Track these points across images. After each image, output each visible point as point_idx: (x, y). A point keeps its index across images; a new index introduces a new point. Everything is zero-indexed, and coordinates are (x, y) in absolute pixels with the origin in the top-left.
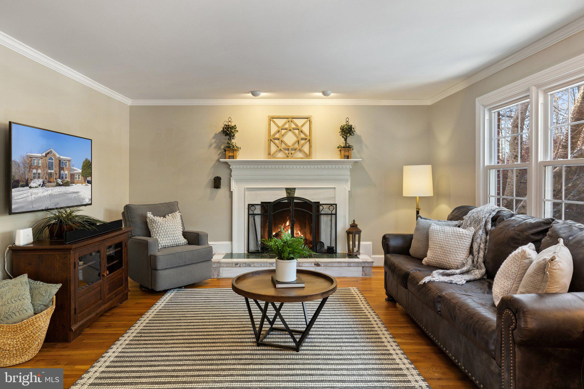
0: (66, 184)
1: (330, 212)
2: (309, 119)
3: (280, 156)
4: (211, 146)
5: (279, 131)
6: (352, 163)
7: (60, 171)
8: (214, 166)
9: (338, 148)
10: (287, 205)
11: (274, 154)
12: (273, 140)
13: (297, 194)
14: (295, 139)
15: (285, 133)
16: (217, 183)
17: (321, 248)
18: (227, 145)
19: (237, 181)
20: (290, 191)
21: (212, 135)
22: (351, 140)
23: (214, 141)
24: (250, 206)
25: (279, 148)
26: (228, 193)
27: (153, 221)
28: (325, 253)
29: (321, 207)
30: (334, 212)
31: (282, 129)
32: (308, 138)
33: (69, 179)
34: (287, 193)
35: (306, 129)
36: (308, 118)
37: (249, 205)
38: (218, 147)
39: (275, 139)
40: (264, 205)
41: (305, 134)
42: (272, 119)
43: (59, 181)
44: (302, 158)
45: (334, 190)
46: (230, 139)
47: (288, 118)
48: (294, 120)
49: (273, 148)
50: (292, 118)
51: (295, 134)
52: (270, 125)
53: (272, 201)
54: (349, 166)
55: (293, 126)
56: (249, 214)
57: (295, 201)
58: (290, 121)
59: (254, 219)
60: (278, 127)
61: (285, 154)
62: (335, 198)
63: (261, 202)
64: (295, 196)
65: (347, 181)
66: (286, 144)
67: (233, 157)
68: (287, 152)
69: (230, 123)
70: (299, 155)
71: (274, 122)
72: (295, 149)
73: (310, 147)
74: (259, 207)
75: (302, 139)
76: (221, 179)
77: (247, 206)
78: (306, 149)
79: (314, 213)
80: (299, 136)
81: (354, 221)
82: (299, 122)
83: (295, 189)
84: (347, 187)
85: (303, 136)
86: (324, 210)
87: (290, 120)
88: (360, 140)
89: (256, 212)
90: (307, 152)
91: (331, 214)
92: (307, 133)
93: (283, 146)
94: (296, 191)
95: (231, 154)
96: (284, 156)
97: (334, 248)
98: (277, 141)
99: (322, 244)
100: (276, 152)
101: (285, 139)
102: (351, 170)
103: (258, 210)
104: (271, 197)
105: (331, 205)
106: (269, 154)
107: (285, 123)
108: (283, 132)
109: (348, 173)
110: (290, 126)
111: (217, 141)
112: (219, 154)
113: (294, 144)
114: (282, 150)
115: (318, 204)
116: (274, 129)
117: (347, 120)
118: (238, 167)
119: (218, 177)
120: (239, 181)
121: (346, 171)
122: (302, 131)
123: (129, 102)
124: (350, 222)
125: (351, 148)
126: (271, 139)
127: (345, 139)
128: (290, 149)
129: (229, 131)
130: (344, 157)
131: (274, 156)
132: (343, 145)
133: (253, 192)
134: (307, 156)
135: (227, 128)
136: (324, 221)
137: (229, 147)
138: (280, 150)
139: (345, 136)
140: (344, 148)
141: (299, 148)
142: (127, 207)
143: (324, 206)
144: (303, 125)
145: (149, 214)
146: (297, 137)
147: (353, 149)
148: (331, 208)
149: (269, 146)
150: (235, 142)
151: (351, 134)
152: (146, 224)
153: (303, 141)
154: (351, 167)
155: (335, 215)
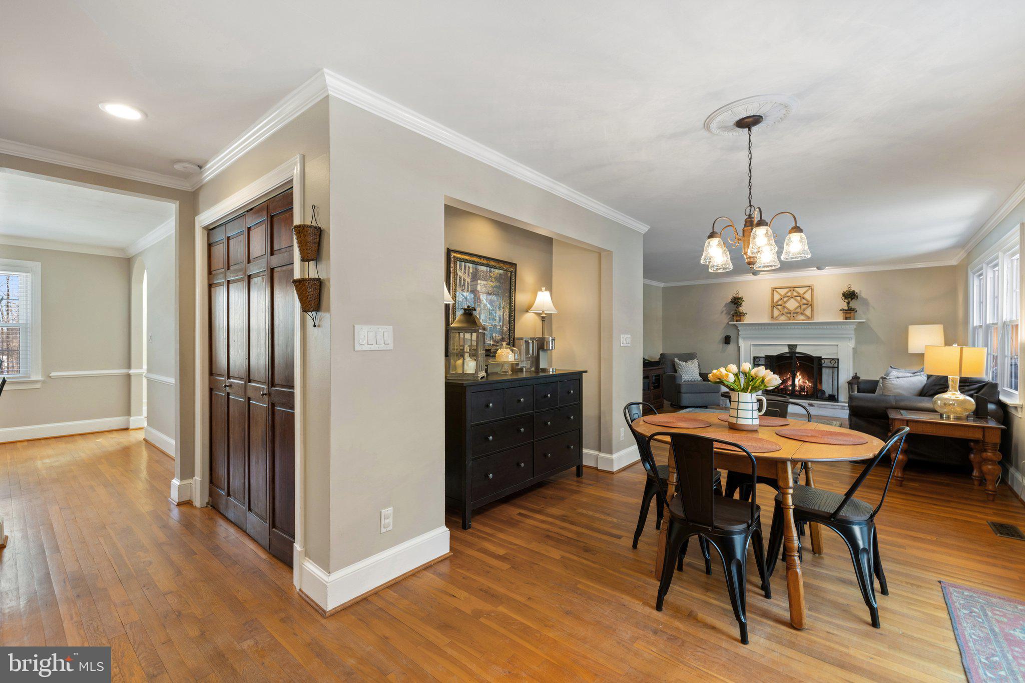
1: (831, 365)
2: (811, 287)
3: (783, 319)
4: (722, 312)
5: (781, 299)
6: (856, 324)
8: (725, 328)
9: (841, 310)
10: (790, 358)
11: (777, 317)
12: (776, 307)
13: (798, 350)
14: (797, 304)
15: (787, 301)
16: (727, 340)
17: (822, 395)
18: (735, 312)
19: (744, 338)
20: (792, 347)
21: (724, 304)
22: (853, 304)
23: (724, 309)
26: (736, 348)
27: (679, 364)
28: (827, 398)
29: (823, 361)
30: (836, 365)
31: (784, 297)
32: (810, 303)
34: (789, 348)
35: (808, 296)
36: (809, 287)
37: (754, 357)
38: (728, 313)
39: (777, 305)
40: (768, 357)
41: (806, 300)
42: (774, 290)
44: (803, 320)
45: (837, 347)
46: (737, 307)
47: (790, 288)
48: (796, 289)
49: (776, 313)
50: (794, 288)
51: (796, 300)
52: (773, 294)
53: (775, 354)
54: (852, 326)
55: (795, 294)
57: (797, 355)
60: (781, 295)
61: (788, 317)
62: (837, 353)
63: (766, 356)
65: (850, 339)
66: (788, 309)
67: (740, 321)
68: (789, 315)
69: (737, 295)
70: (801, 318)
71: (777, 292)
72: (797, 313)
73: (812, 310)
74: (764, 359)
75: (804, 304)
76: (730, 337)
77: (752, 358)
78: (808, 312)
79: (815, 366)
80: (801, 302)
81: (856, 374)
82: (801, 291)
83: (797, 345)
84: (852, 344)
85: (805, 302)
86: (825, 363)
87: (792, 289)
88: (865, 303)
89: (760, 363)
90: (809, 315)
91: (833, 367)
92: (809, 299)
93: (786, 310)
94: (798, 347)
95: (738, 319)
97: (836, 397)
98: (779, 307)
99: (823, 392)
100: (779, 315)
101: (787, 305)
102: (856, 330)
103: (762, 361)
104: (774, 352)
105: (833, 359)
106: (772, 317)
107: (788, 292)
108: (786, 299)
109: (853, 332)
110: (792, 294)
111: (727, 309)
112: (730, 318)
113: (796, 308)
114: (785, 314)
115: (820, 359)
116: (777, 297)
117: (849, 286)
118: (745, 328)
119: (728, 336)
120: (744, 339)
121: (850, 330)
122: (803, 298)
123: (662, 285)
124: (851, 375)
125: (853, 310)
126: (774, 306)
127: (848, 303)
128: (792, 313)
129: (737, 302)
130: (846, 318)
131: (776, 319)
132: (846, 308)
133: (758, 348)
134: (809, 318)
135: (735, 299)
136: (826, 374)
137: (736, 313)
138: (783, 314)
139: (846, 301)
140: (846, 310)
141: (801, 311)
142: (662, 355)
143: (826, 361)
144: (804, 293)
145: (676, 360)
146: (799, 303)
147: (856, 311)
148: (833, 362)
149: (772, 311)
150: (742, 309)
151: (854, 298)
152: (674, 365)
153: (805, 306)
154: (855, 327)
155: (837, 369)
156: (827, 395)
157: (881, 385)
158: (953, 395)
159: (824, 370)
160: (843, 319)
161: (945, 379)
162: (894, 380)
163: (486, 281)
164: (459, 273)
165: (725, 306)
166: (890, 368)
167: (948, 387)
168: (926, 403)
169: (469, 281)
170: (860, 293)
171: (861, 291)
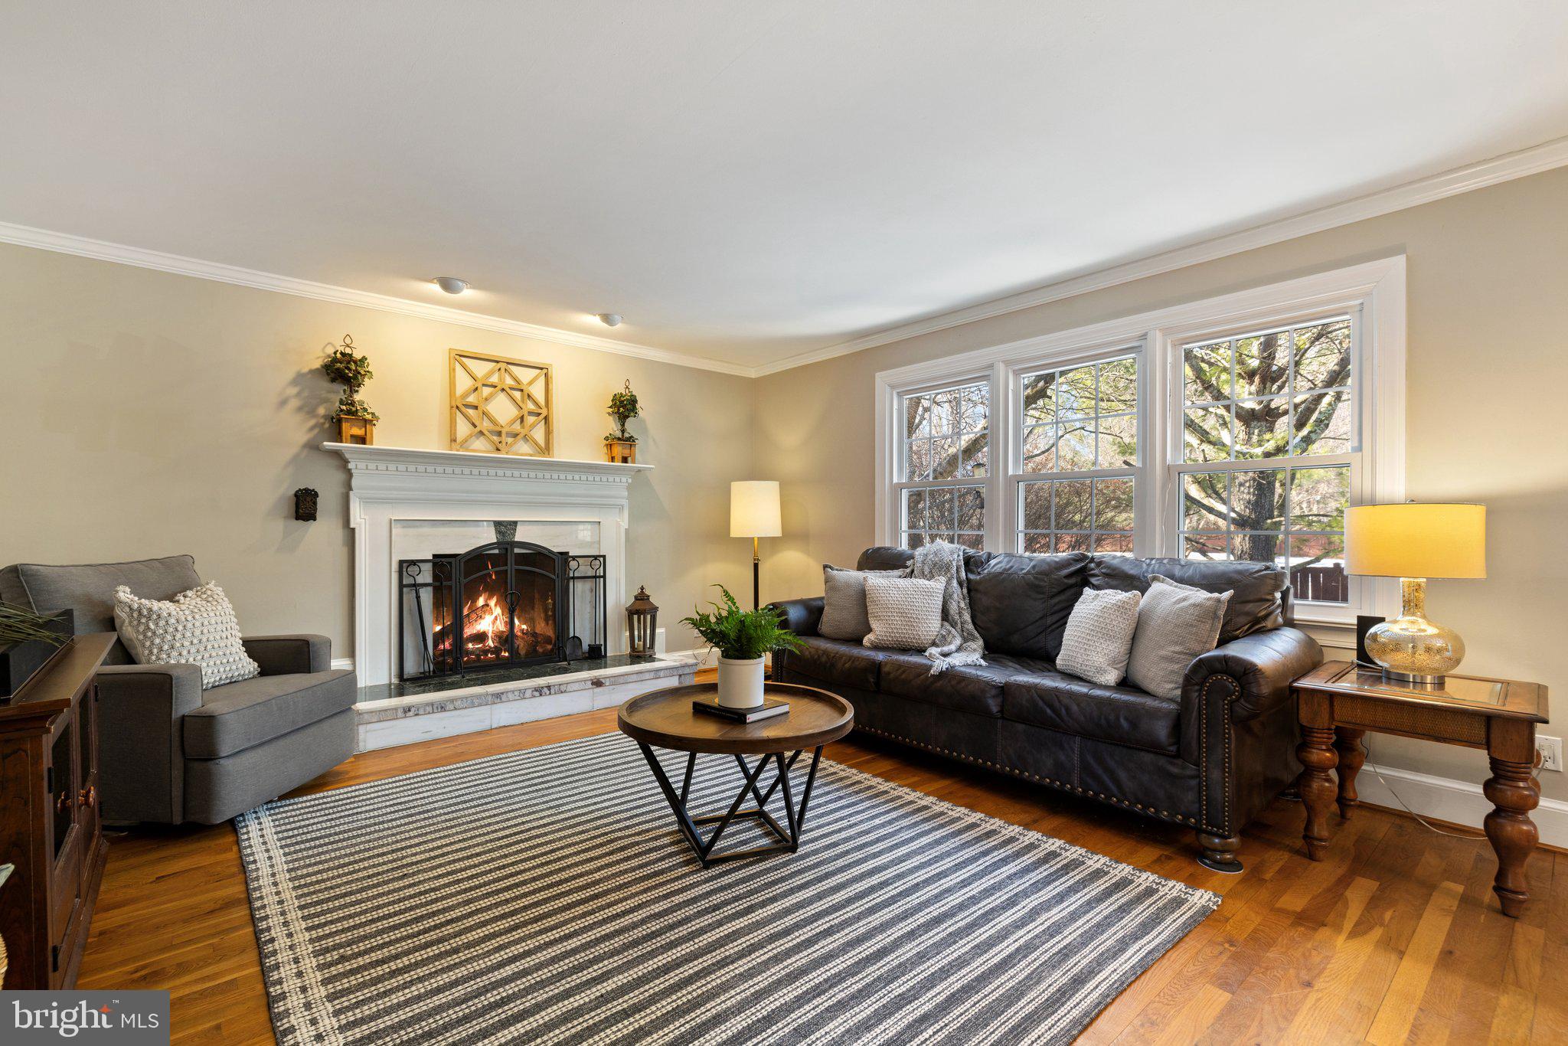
1: (591, 573)
2: (545, 371)
3: (480, 447)
4: (283, 403)
5: (477, 389)
6: (633, 473)
8: (296, 461)
9: (606, 439)
10: (500, 559)
11: (466, 440)
12: (463, 409)
13: (520, 536)
14: (513, 412)
15: (492, 396)
16: (304, 506)
17: (574, 651)
18: (341, 408)
19: (367, 501)
20: (504, 528)
21: (290, 374)
22: (630, 427)
23: (294, 391)
24: (405, 565)
25: (478, 429)
26: (339, 533)
28: (586, 659)
29: (573, 564)
30: (600, 572)
31: (484, 385)
32: (544, 412)
34: (498, 532)
35: (538, 391)
36: (542, 369)
37: (401, 563)
39: (467, 406)
40: (440, 561)
41: (536, 403)
42: (459, 357)
44: (526, 455)
45: (597, 526)
46: (353, 391)
47: (497, 362)
48: (511, 367)
49: (463, 428)
50: (508, 363)
51: (513, 400)
52: (454, 370)
53: (462, 551)
54: (626, 480)
55: (509, 381)
56: (401, 586)
57: (517, 551)
58: (503, 370)
59: (418, 597)
60: (474, 378)
61: (492, 442)
62: (600, 542)
63: (436, 556)
64: (517, 538)
65: (621, 508)
66: (493, 421)
67: (362, 439)
68: (495, 438)
69: (349, 351)
70: (523, 450)
71: (464, 365)
72: (515, 435)
73: (548, 433)
74: (430, 565)
75: (531, 413)
76: (316, 495)
77: (395, 566)
78: (539, 435)
80: (523, 406)
81: (642, 588)
82: (525, 375)
83: (515, 523)
84: (623, 521)
85: (531, 406)
86: (577, 568)
87: (503, 366)
89: (420, 580)
90: (542, 443)
91: (595, 577)
92: (541, 400)
93: (487, 424)
94: (519, 528)
95: (357, 431)
96: (489, 446)
97: (602, 648)
98: (471, 412)
99: (577, 640)
100: (471, 436)
101: (491, 409)
102: (629, 488)
103: (426, 576)
104: (460, 543)
105: (596, 557)
106: (451, 440)
107: (491, 373)
108: (487, 391)
109: (625, 492)
110: (502, 381)
111: (306, 394)
112: (312, 429)
113: (513, 422)
114: (486, 432)
115: (564, 555)
116: (463, 383)
117: (628, 384)
119: (306, 490)
120: (371, 501)
121: (619, 486)
122: (529, 396)
124: (632, 592)
125: (631, 441)
126: (458, 407)
127: (620, 424)
128: (504, 431)
129: (344, 371)
130: (613, 459)
131: (462, 444)
133: (411, 531)
134: (542, 450)
135: (340, 362)
136: (580, 595)
137: (347, 413)
138: (480, 433)
139: (616, 418)
141: (523, 432)
143: (580, 560)
144: (531, 383)
145: (124, 594)
146: (518, 407)
147: (633, 445)
148: (594, 564)
149: (453, 422)
150: (365, 400)
151: (631, 413)
153: (533, 418)
154: (628, 481)
155: (602, 579)
156: (584, 649)
159: (573, 586)
160: (607, 460)
165: (295, 382)
170: (642, 403)
171: (643, 399)
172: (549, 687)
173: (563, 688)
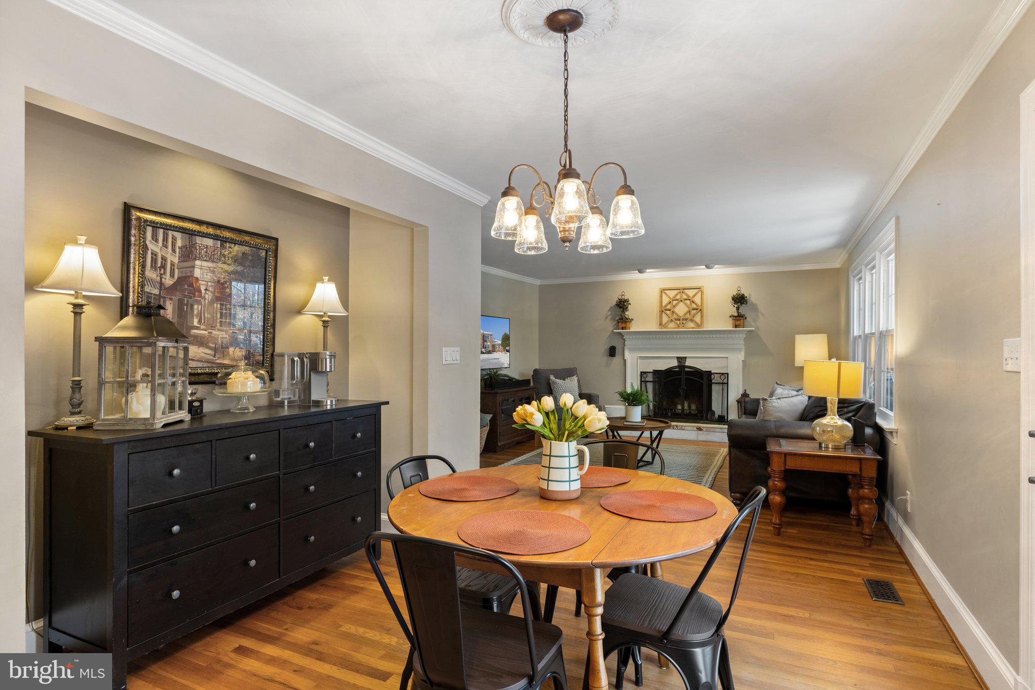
0: (489, 352)
1: (721, 382)
2: (701, 289)
3: (672, 327)
4: (607, 318)
5: (670, 302)
6: (745, 332)
7: (484, 343)
8: (610, 337)
9: (730, 317)
10: (679, 373)
11: (665, 324)
12: (665, 311)
13: (688, 363)
14: (686, 309)
15: (677, 304)
16: (612, 352)
17: (711, 417)
18: (621, 317)
19: (631, 350)
20: (681, 360)
21: (608, 308)
22: (743, 310)
23: (609, 313)
24: (643, 374)
26: (622, 361)
27: (555, 383)
28: (716, 420)
29: (712, 376)
30: (725, 381)
31: (673, 300)
32: (700, 308)
33: (490, 349)
34: (679, 361)
35: (697, 299)
36: (699, 289)
37: (641, 372)
38: (613, 319)
39: (666, 310)
40: (655, 372)
41: (696, 304)
42: (663, 291)
43: (483, 350)
44: (693, 328)
45: (726, 359)
46: (623, 312)
47: (679, 289)
48: (685, 290)
49: (665, 319)
50: (683, 289)
51: (686, 304)
52: (661, 296)
53: (663, 369)
55: (685, 297)
56: (641, 381)
57: (686, 369)
59: (646, 386)
60: (670, 298)
61: (677, 324)
62: (727, 367)
63: (654, 370)
64: (686, 365)
65: (739, 350)
66: (677, 315)
67: (625, 328)
68: (678, 322)
69: (623, 297)
70: (690, 325)
71: (665, 293)
72: (686, 320)
73: (702, 317)
74: (651, 374)
75: (693, 309)
76: (615, 348)
77: (639, 374)
78: (698, 319)
79: (705, 382)
80: (690, 307)
81: (745, 391)
82: (691, 293)
83: (686, 357)
84: (741, 356)
85: (694, 306)
86: (716, 379)
87: (681, 291)
88: (755, 308)
89: (648, 379)
90: (699, 323)
91: (723, 383)
92: (699, 303)
93: (675, 316)
94: (687, 360)
95: (624, 325)
96: (676, 326)
97: (726, 418)
98: (668, 312)
99: (713, 413)
100: (667, 322)
101: (677, 310)
102: (745, 339)
103: (650, 378)
104: (663, 366)
105: (723, 374)
106: (660, 325)
107: (677, 295)
108: (675, 302)
109: (743, 342)
110: (681, 297)
111: (612, 314)
112: (614, 325)
113: (686, 314)
114: (674, 320)
115: (709, 373)
116: (666, 300)
117: (739, 289)
118: (631, 337)
119: (613, 347)
121: (739, 340)
122: (693, 302)
123: (538, 282)
124: (741, 392)
125: (743, 317)
126: (663, 310)
127: (738, 309)
128: (681, 319)
129: (622, 305)
130: (736, 326)
131: (665, 326)
132: (736, 314)
133: (646, 361)
134: (698, 325)
135: (621, 302)
136: (716, 390)
137: (622, 319)
138: (672, 320)
139: (736, 306)
140: (735, 317)
141: (691, 318)
142: (536, 371)
143: (716, 375)
144: (694, 296)
145: (552, 377)
146: (689, 307)
147: (746, 318)
148: (723, 377)
149: (661, 317)
150: (629, 314)
151: (743, 303)
152: (549, 384)
153: (695, 311)
154: (744, 336)
155: (726, 385)
156: (716, 416)
157: (762, 408)
158: (832, 420)
159: (714, 387)
160: (733, 328)
161: (824, 400)
162: (775, 402)
163: (213, 262)
164: (151, 246)
165: (610, 310)
166: (776, 385)
167: (826, 409)
168: (805, 430)
169: (176, 260)
170: (750, 297)
171: (750, 295)
172: (677, 426)
173: (683, 428)
